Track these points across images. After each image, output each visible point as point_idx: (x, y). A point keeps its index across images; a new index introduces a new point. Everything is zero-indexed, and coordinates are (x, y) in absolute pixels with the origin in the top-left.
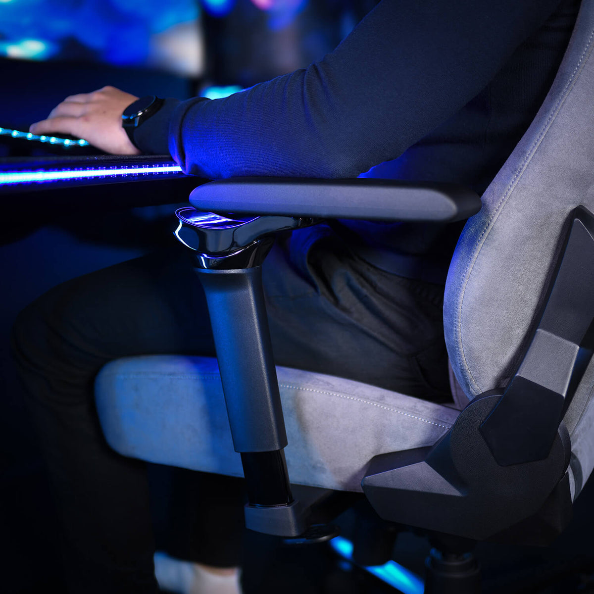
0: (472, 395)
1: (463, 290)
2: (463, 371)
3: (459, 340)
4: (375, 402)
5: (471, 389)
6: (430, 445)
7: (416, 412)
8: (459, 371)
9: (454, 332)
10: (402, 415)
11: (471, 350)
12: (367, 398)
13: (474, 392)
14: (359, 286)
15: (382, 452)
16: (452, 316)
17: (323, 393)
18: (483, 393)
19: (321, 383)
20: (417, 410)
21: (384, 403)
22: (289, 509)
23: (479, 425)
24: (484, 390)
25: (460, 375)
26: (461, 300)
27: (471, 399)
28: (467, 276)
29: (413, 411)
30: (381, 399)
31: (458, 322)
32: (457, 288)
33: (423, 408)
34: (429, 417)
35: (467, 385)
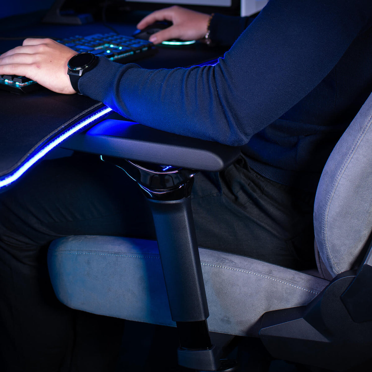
0: (334, 273)
1: (328, 207)
2: (328, 259)
3: (326, 239)
4: (266, 275)
5: (334, 270)
6: (305, 305)
7: (295, 282)
8: (326, 258)
9: (322, 233)
10: (285, 284)
11: (333, 246)
12: (260, 272)
13: (335, 272)
14: (250, 191)
15: (271, 310)
16: (321, 223)
17: (229, 269)
18: (342, 273)
19: (227, 261)
20: (295, 281)
21: (272, 276)
22: (210, 352)
23: (340, 295)
24: (343, 271)
25: (326, 260)
26: (326, 213)
27: (334, 276)
28: (331, 198)
29: (293, 281)
30: (270, 273)
31: (325, 227)
32: (324, 205)
33: (299, 280)
34: (304, 286)
35: (331, 267)
